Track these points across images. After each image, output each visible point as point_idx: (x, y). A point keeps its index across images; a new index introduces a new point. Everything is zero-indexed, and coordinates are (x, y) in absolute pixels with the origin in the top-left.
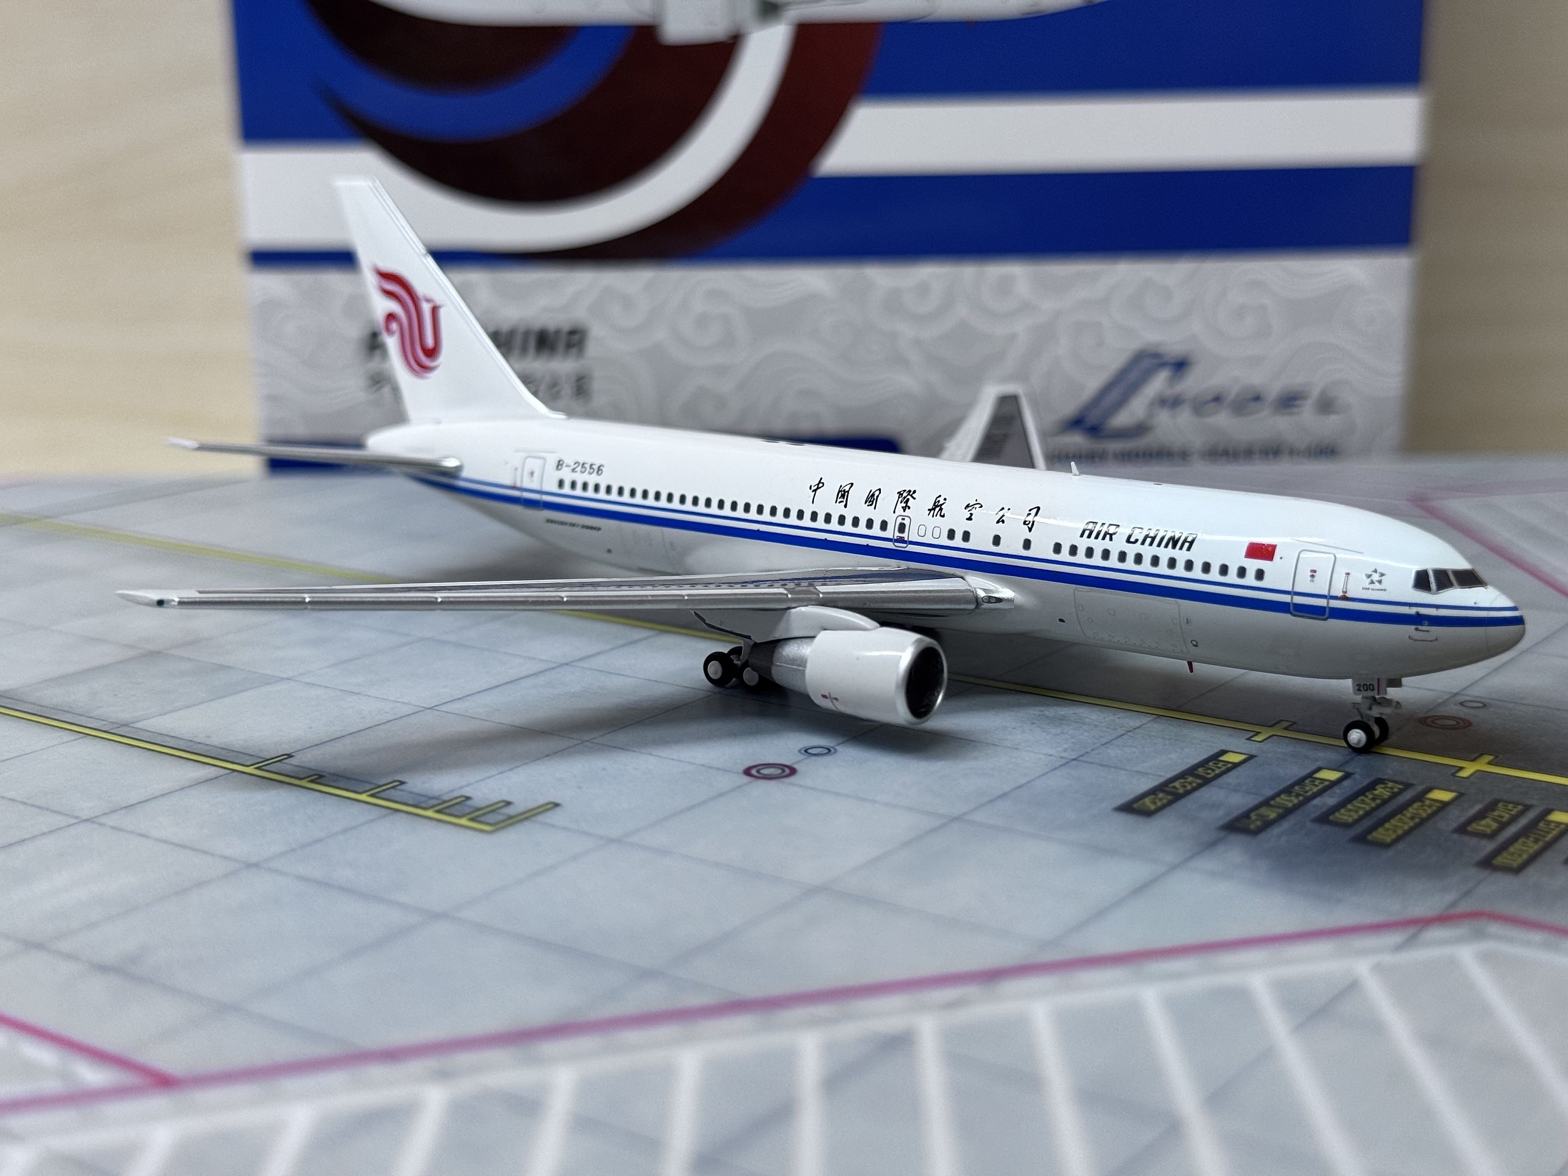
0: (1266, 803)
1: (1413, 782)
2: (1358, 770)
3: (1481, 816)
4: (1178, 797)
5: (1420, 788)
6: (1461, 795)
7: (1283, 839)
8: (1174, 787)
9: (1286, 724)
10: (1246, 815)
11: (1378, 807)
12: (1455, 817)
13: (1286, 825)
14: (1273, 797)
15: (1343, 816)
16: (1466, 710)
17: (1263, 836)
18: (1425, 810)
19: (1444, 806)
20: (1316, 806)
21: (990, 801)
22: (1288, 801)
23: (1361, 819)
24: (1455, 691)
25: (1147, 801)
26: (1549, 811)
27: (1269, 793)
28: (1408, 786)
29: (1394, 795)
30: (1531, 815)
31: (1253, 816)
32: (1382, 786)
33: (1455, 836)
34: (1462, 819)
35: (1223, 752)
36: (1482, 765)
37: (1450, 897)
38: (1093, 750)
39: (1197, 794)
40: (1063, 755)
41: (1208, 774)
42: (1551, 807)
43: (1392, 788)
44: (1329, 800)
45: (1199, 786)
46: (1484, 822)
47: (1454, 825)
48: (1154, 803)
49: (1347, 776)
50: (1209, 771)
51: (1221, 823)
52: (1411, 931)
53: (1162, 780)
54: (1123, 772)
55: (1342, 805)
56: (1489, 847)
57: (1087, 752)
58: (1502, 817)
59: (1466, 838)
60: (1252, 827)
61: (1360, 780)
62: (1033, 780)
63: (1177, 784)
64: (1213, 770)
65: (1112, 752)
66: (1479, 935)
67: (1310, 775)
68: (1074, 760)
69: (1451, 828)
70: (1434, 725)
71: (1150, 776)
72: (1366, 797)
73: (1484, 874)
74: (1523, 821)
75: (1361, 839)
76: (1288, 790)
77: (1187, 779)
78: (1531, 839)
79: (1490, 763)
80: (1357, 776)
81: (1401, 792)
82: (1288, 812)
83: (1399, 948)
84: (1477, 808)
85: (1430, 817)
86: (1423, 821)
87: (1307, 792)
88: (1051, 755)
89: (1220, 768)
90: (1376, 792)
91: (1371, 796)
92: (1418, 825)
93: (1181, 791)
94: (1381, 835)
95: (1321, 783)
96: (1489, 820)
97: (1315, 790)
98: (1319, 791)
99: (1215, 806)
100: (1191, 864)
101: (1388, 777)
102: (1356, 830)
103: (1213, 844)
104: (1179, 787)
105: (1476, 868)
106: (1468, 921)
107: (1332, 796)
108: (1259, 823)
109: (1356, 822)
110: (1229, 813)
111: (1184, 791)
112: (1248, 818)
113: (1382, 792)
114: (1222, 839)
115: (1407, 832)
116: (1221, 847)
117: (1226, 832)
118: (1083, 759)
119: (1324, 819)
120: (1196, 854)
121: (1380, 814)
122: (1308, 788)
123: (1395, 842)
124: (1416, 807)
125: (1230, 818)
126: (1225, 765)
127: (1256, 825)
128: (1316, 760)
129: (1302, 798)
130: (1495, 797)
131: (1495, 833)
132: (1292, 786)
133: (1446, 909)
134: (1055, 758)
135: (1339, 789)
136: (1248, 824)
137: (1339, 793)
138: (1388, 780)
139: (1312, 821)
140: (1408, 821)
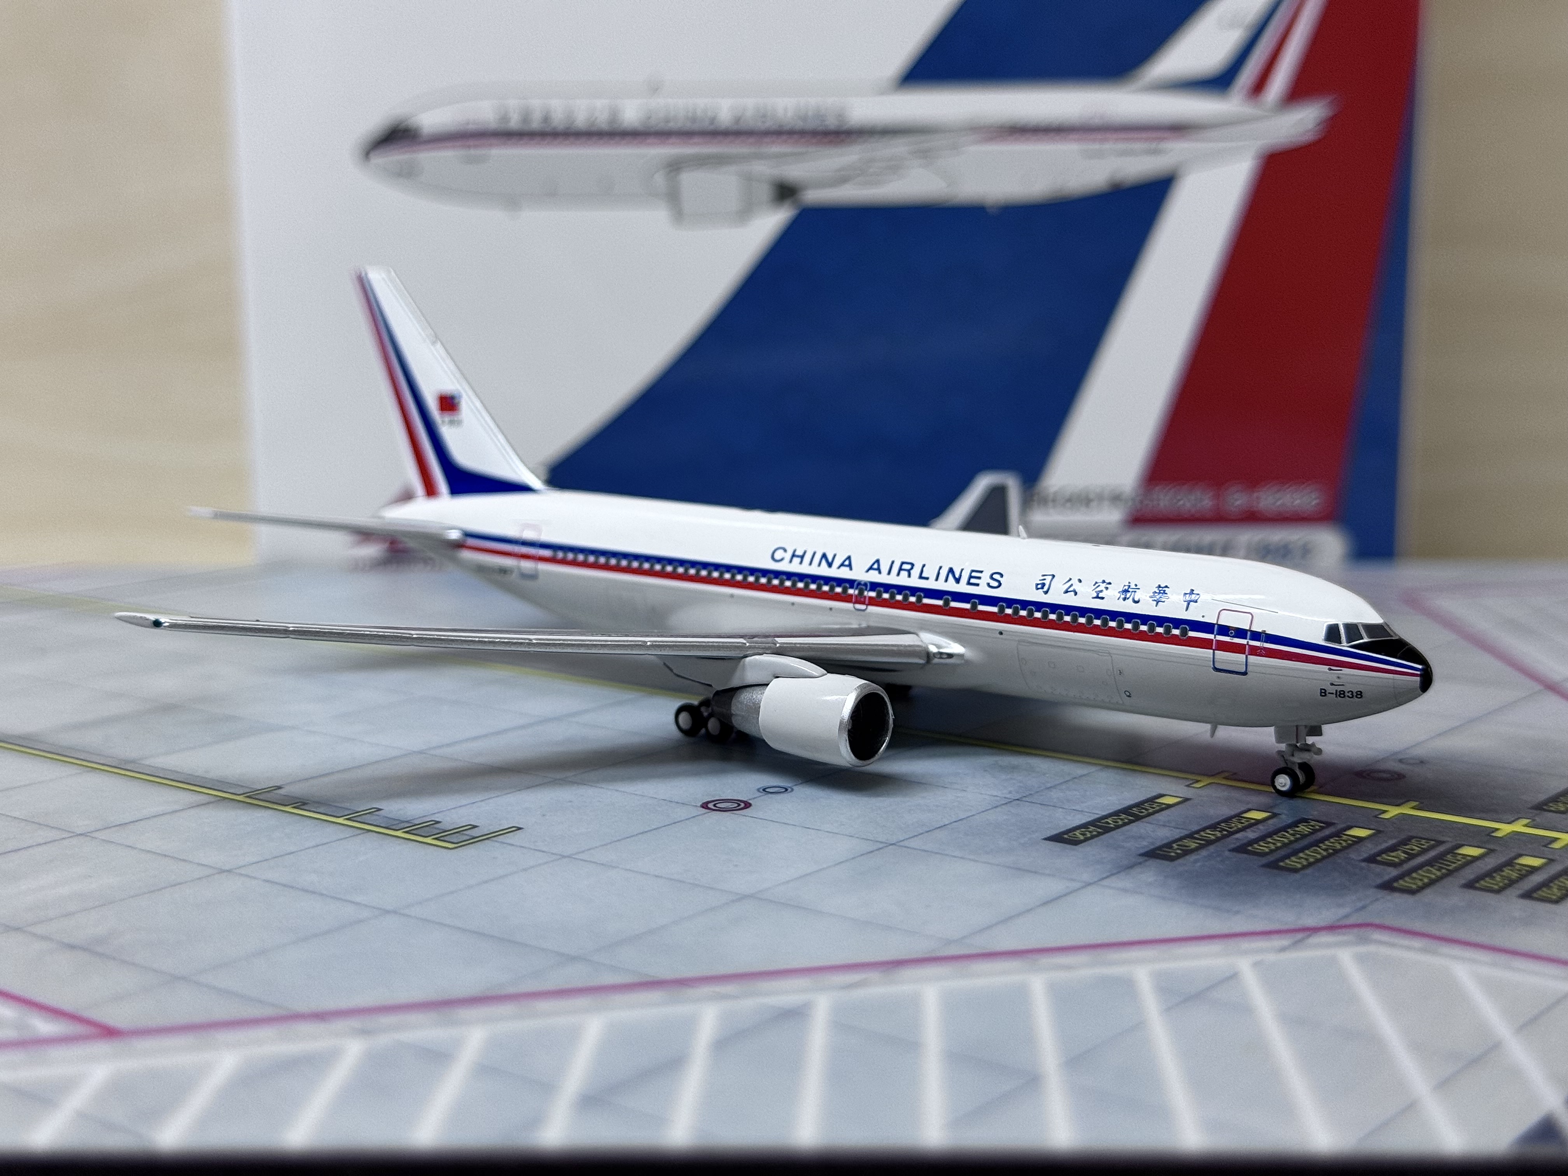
0: (1191, 836)
1: (1336, 822)
2: (1285, 812)
3: (1393, 848)
4: (1107, 830)
5: (1340, 826)
6: (1378, 832)
7: (1199, 864)
8: (1107, 823)
9: (1226, 775)
10: (1169, 845)
11: (1297, 840)
12: (1369, 849)
13: (1204, 853)
14: (1198, 832)
15: (1262, 847)
16: (1403, 766)
17: (1181, 861)
18: (1340, 843)
19: (1360, 839)
20: (1237, 839)
21: (929, 831)
22: (1210, 835)
23: (1277, 848)
24: (1397, 751)
25: (1077, 833)
26: (1460, 846)
27: (1195, 828)
28: (1329, 824)
29: (1315, 831)
30: (1441, 848)
31: (1175, 846)
32: (1305, 824)
33: (1364, 864)
34: (1374, 851)
35: (1160, 796)
36: (1406, 810)
37: (1344, 911)
38: (1036, 792)
39: (1126, 828)
40: (1008, 796)
41: (1142, 812)
42: (1462, 843)
43: (1312, 826)
44: (1251, 834)
45: (1131, 822)
46: (1392, 854)
47: (1365, 855)
48: (1084, 834)
49: (1275, 816)
50: (1144, 811)
51: (1142, 851)
52: (1299, 936)
53: (1096, 817)
54: (1061, 810)
55: (1263, 838)
56: (1394, 872)
57: (1031, 794)
58: (1412, 850)
59: (1373, 866)
60: (1173, 854)
61: (1285, 818)
62: (973, 815)
63: (1109, 820)
64: (1146, 810)
65: (1055, 794)
66: (1364, 941)
67: (1239, 816)
68: (1018, 800)
69: (1362, 858)
70: (1369, 777)
71: (1086, 814)
72: (1287, 832)
73: (1381, 893)
74: (1432, 854)
75: (1273, 866)
76: (1213, 827)
77: (1120, 816)
78: (1436, 867)
79: (1413, 808)
80: (1283, 816)
81: (1322, 828)
82: (1210, 843)
83: (1283, 949)
84: (1391, 842)
85: (1344, 848)
86: (1336, 851)
87: (1231, 828)
88: (996, 796)
89: (1153, 808)
90: (1297, 829)
91: (1292, 832)
92: (1330, 855)
93: (1112, 826)
94: (1292, 862)
95: (1247, 821)
96: (1399, 852)
97: (1240, 827)
98: (1243, 827)
99: (1141, 837)
100: (1105, 882)
101: (1311, 817)
102: (1271, 858)
103: (1131, 867)
104: (1110, 822)
105: (1374, 890)
106: (1356, 930)
107: (1255, 832)
108: (1179, 851)
109: (1272, 851)
110: (1152, 843)
111: (1114, 825)
112: (1171, 847)
113: (1303, 828)
114: (1140, 863)
115: (1318, 861)
116: (1138, 869)
117: (1146, 858)
118: (1024, 799)
119: (1242, 849)
120: (1113, 875)
121: (1297, 846)
122: (1233, 825)
123: (1304, 867)
124: (1332, 840)
125: (1152, 847)
126: (1157, 806)
127: (1176, 853)
128: (1248, 803)
129: (1225, 833)
130: (1410, 834)
131: (1402, 862)
132: (1219, 823)
133: (1338, 920)
134: (998, 798)
135: (1263, 826)
136: (1170, 852)
137: (1262, 829)
138: (1309, 819)
139: (1230, 851)
140: (1322, 851)
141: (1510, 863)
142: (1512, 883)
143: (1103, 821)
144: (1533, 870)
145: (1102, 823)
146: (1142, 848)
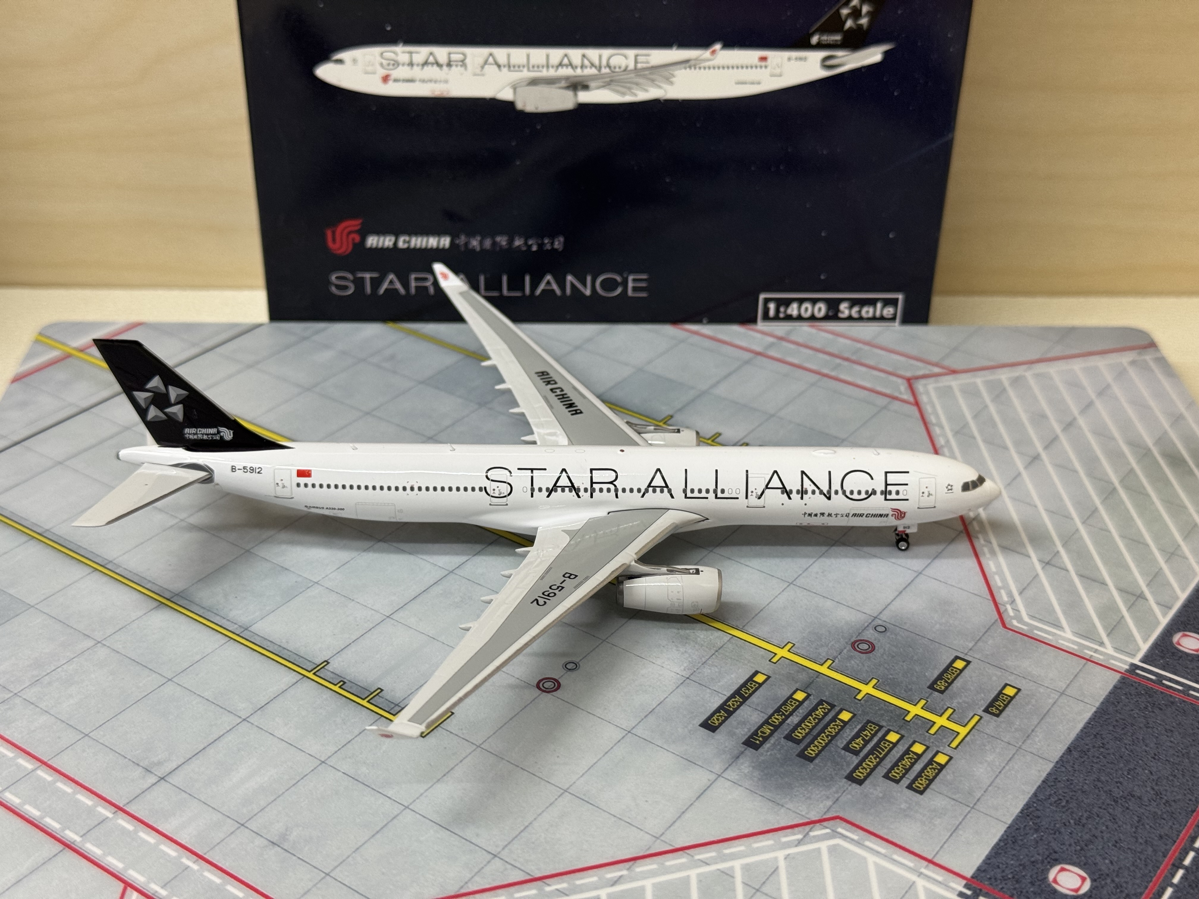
0: (766, 722)
1: (836, 704)
2: (813, 692)
3: (857, 736)
4: (730, 714)
5: (837, 709)
6: (854, 715)
7: (769, 753)
8: (729, 706)
9: (790, 645)
10: (755, 733)
11: (817, 724)
12: (847, 735)
13: (772, 740)
14: (770, 717)
15: (799, 734)
16: (876, 634)
17: (761, 750)
18: (835, 729)
19: (845, 723)
20: (788, 724)
21: (646, 717)
22: (777, 719)
23: (807, 734)
24: (875, 615)
25: (715, 718)
26: (888, 732)
27: (770, 711)
28: (833, 706)
29: (826, 714)
30: (880, 735)
31: (759, 732)
32: (821, 707)
33: (843, 752)
34: (850, 737)
35: (756, 673)
36: (870, 688)
37: (829, 803)
38: (697, 669)
39: (738, 712)
40: (684, 673)
41: (746, 693)
42: (891, 728)
43: (824, 709)
44: (794, 720)
45: (742, 704)
46: (857, 741)
47: (845, 742)
48: (718, 720)
49: (809, 696)
50: (747, 691)
51: (744, 739)
52: (807, 828)
53: (725, 698)
54: (708, 690)
55: (799, 725)
56: (856, 760)
57: (695, 671)
58: (866, 736)
59: (847, 753)
60: (758, 742)
61: (814, 701)
62: (667, 697)
63: (730, 703)
64: (749, 690)
65: (707, 671)
66: (834, 834)
67: (791, 697)
68: (688, 678)
69: (843, 745)
70: (858, 649)
71: (720, 695)
72: (812, 716)
73: (847, 785)
74: (875, 740)
75: (802, 755)
76: (778, 711)
77: (736, 698)
78: (875, 756)
79: (874, 686)
80: (812, 697)
81: (829, 711)
82: (776, 728)
83: (799, 843)
84: (859, 727)
85: (837, 733)
86: (833, 737)
87: (786, 711)
88: (678, 674)
89: (752, 688)
90: (817, 712)
91: (814, 716)
92: (830, 741)
93: (731, 709)
94: (812, 751)
95: (795, 703)
96: (860, 739)
97: (791, 710)
98: (793, 710)
99: (744, 723)
100: (725, 775)
101: (824, 699)
102: (802, 746)
103: (738, 757)
104: (731, 705)
105: (845, 780)
106: (831, 823)
107: (797, 716)
108: (761, 739)
109: (804, 737)
110: (749, 730)
111: (733, 708)
112: (757, 734)
113: (820, 712)
114: (742, 753)
115: (824, 748)
116: (741, 760)
117: (746, 747)
118: (692, 677)
119: (789, 737)
120: (729, 765)
121: (815, 732)
122: (788, 708)
123: (817, 755)
124: (832, 726)
125: (749, 734)
126: (755, 685)
127: (759, 740)
128: (796, 682)
129: (783, 717)
130: (868, 718)
131: (862, 749)
132: (780, 707)
133: (825, 813)
134: (679, 676)
135: (802, 709)
136: (756, 740)
137: (802, 711)
138: (825, 701)
139: (784, 738)
140: (826, 739)
141: (908, 751)
142: (907, 771)
143: (728, 704)
144: (919, 756)
145: (727, 706)
146: (745, 735)
